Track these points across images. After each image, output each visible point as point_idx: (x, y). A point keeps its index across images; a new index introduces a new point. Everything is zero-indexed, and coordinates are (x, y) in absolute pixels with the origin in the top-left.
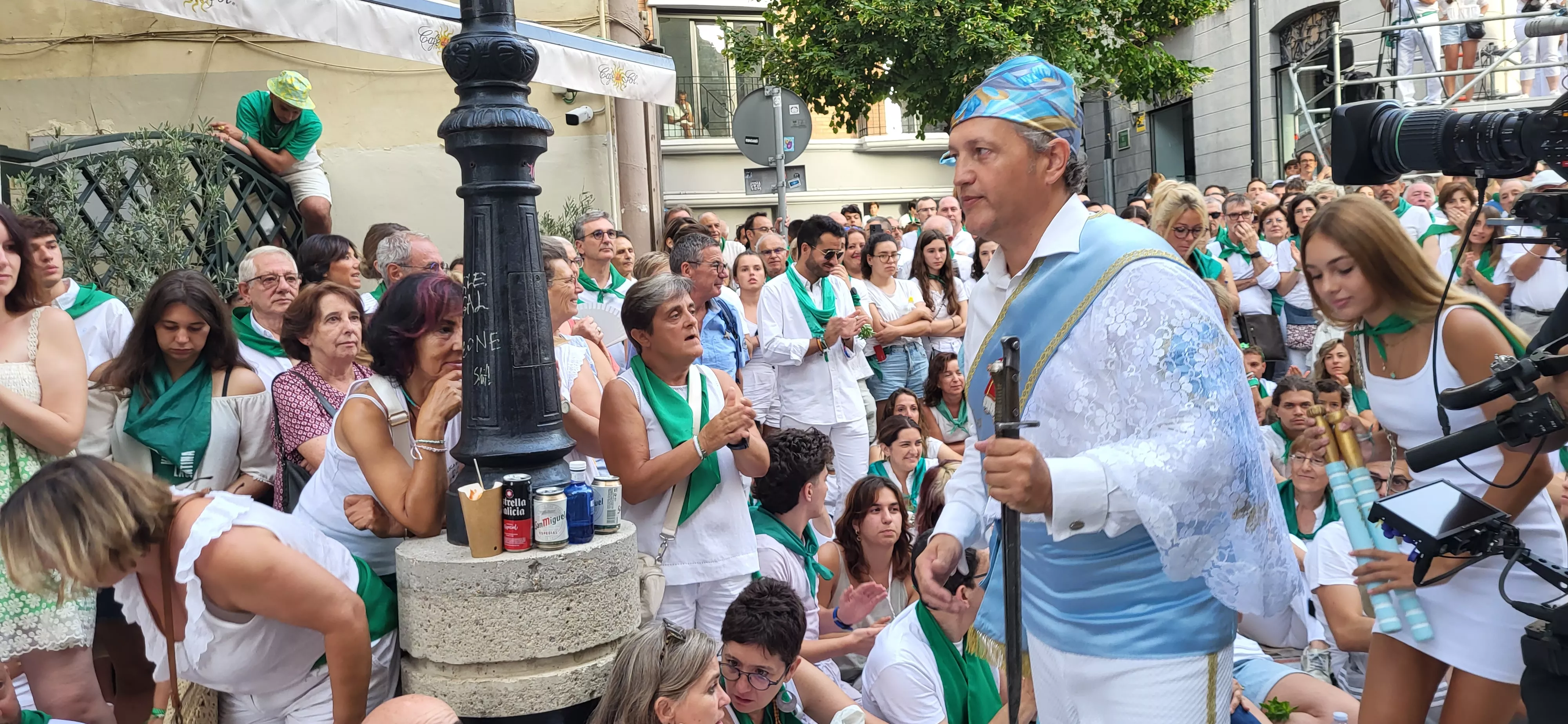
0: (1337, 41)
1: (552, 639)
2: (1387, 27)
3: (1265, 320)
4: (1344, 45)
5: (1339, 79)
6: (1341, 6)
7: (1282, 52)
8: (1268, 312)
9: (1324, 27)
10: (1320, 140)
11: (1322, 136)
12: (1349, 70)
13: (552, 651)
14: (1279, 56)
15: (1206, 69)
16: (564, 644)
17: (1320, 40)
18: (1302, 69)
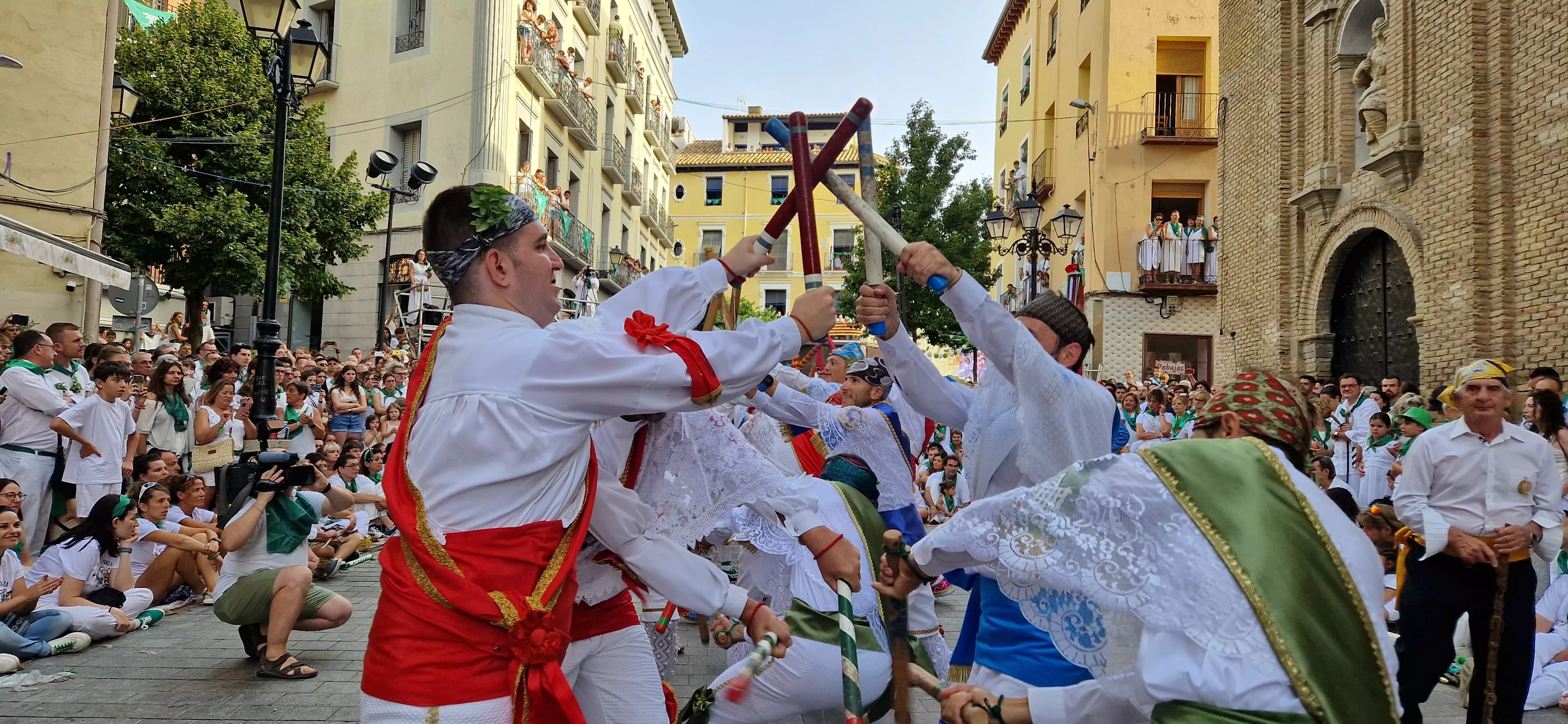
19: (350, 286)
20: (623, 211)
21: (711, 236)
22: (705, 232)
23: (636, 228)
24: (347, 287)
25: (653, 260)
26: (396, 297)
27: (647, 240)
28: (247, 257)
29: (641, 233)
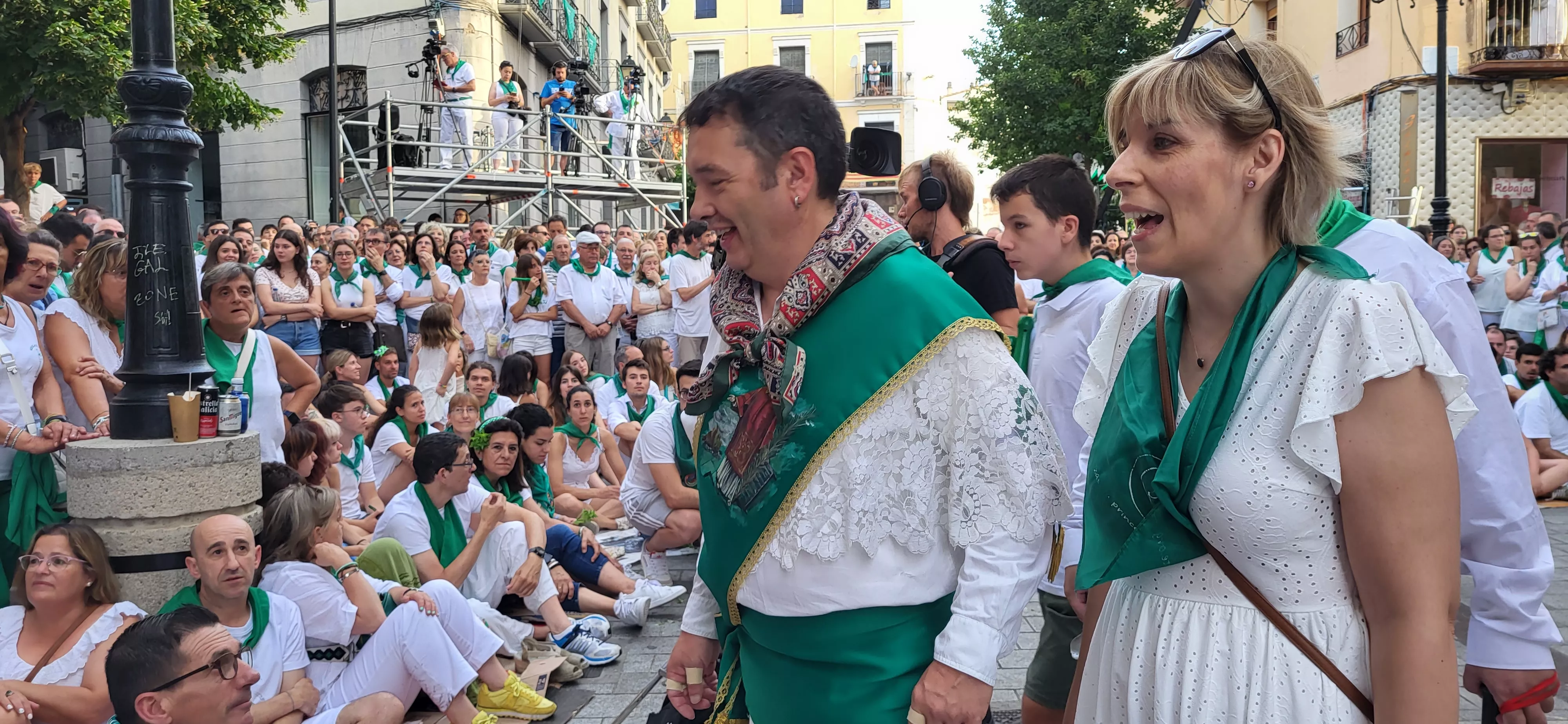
0: (389, 107)
1: (238, 494)
2: (424, 103)
3: (393, 330)
4: (394, 111)
5: (390, 138)
6: (368, 71)
7: (311, 100)
8: (395, 323)
9: (351, 86)
10: (370, 186)
11: (372, 183)
12: (395, 131)
13: (238, 503)
14: (308, 103)
15: (275, 110)
16: (244, 498)
17: (347, 97)
18: (347, 122)
19: (271, 107)
20: (620, 12)
21: (705, 59)
22: (697, 53)
23: (633, 38)
24: (267, 109)
25: (651, 86)
26: (340, 127)
27: (644, 57)
28: (91, 47)
29: (639, 47)
